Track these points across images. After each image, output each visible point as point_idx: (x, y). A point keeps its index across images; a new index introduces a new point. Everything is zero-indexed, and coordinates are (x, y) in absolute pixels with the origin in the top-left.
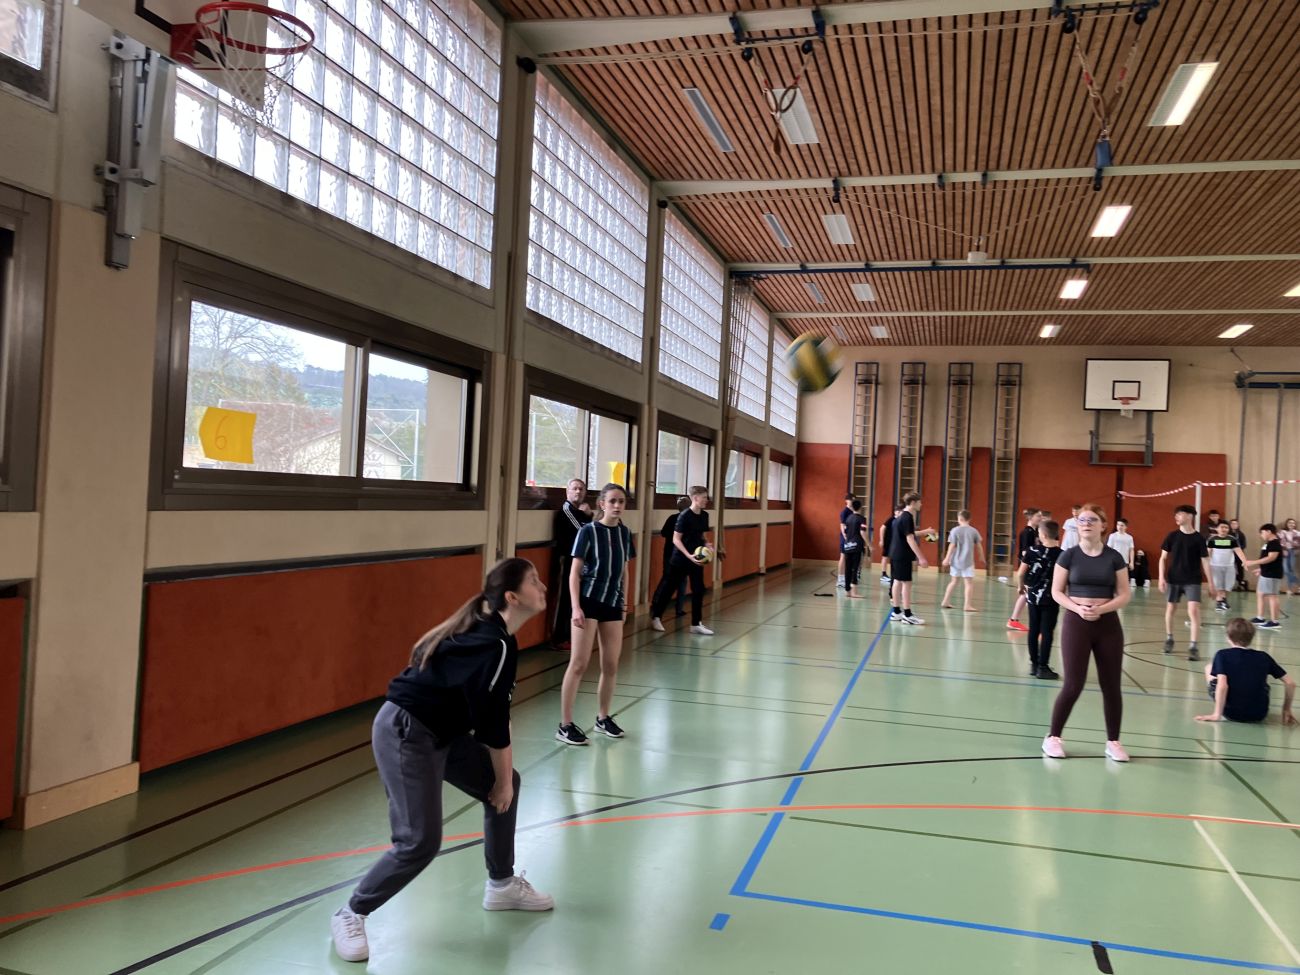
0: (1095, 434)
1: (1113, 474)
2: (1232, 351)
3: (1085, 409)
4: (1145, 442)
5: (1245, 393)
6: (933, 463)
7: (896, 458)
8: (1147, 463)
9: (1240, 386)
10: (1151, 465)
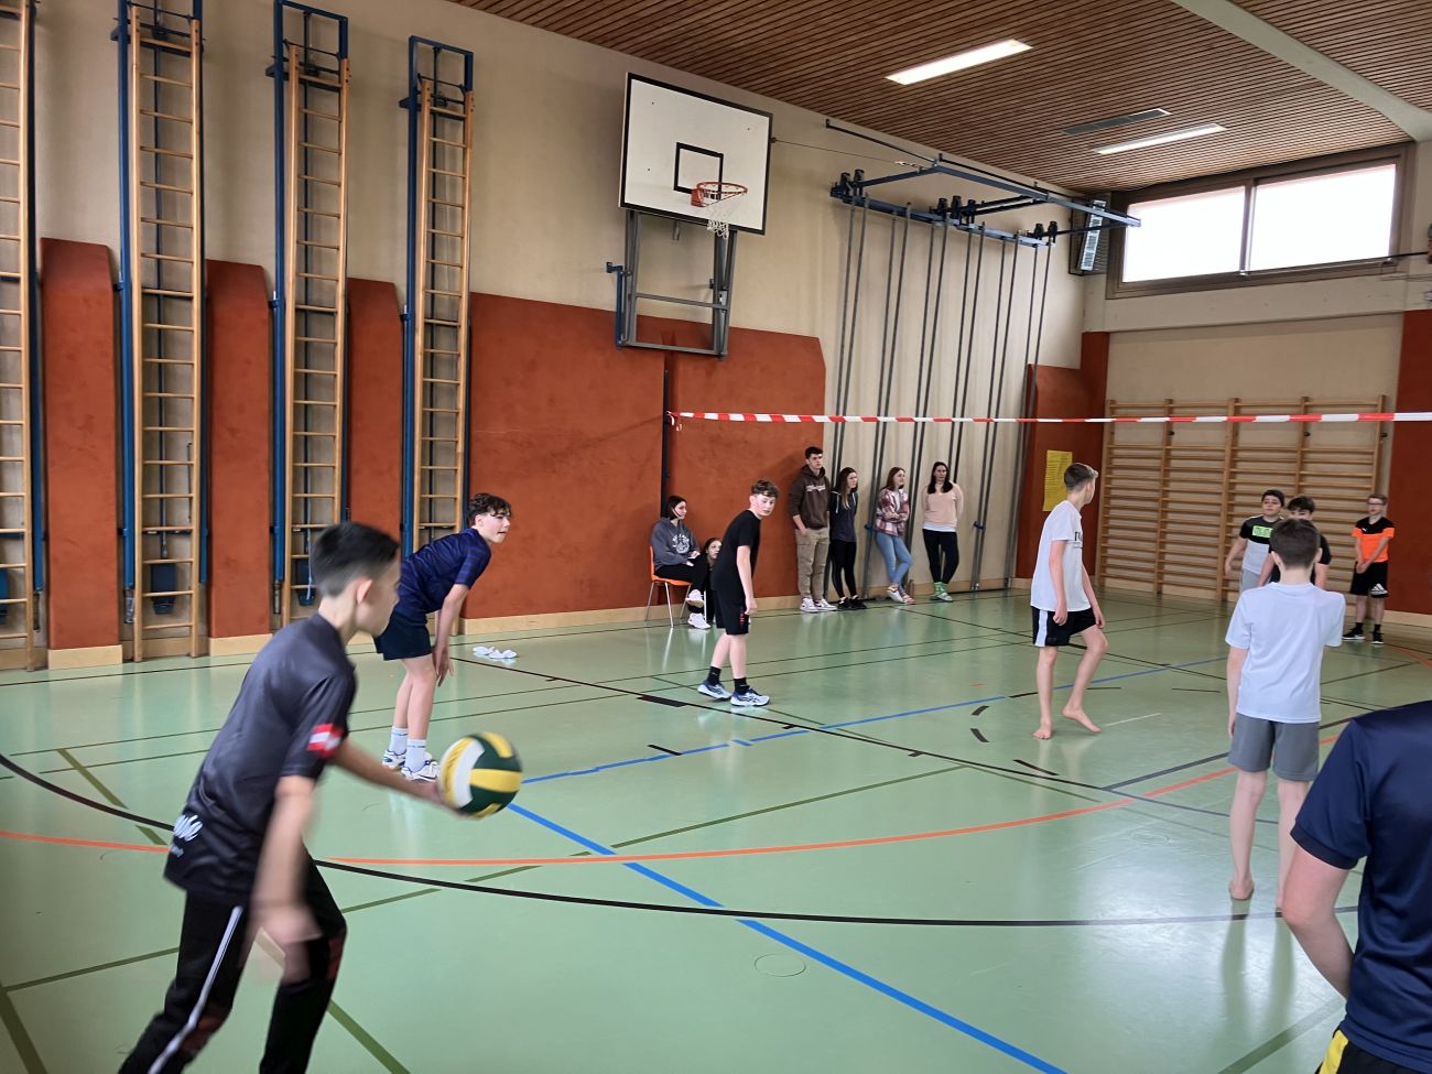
0: (624, 275)
2: (828, 126)
3: (623, 204)
4: (710, 301)
5: (852, 216)
6: (243, 316)
7: (116, 288)
8: (720, 348)
9: (848, 200)
10: (725, 353)
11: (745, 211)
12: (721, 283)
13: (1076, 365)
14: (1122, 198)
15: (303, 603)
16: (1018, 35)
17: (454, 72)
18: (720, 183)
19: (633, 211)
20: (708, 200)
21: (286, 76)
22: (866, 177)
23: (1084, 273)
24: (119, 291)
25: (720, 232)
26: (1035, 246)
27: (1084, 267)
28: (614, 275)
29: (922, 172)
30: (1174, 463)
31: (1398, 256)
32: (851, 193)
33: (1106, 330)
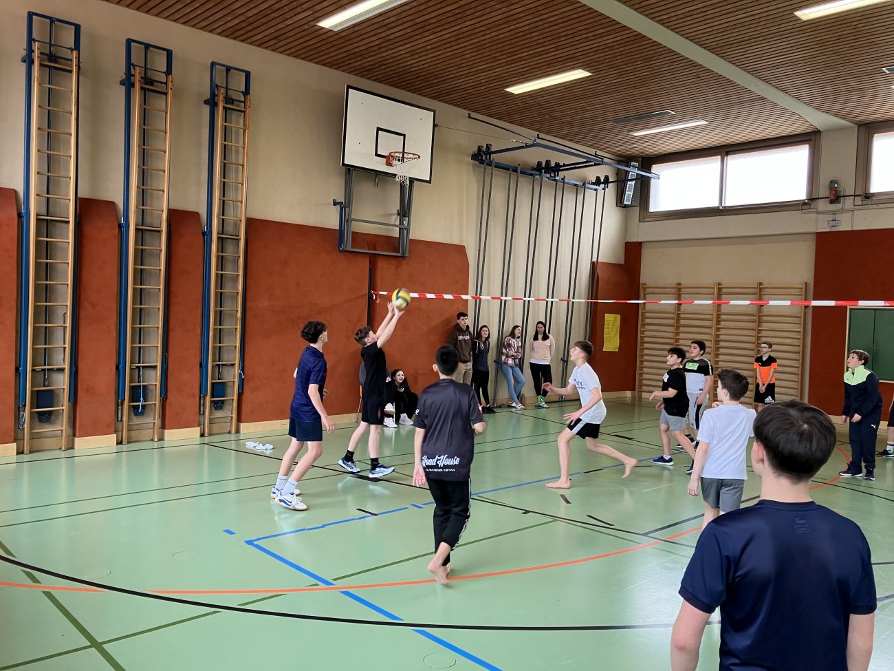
0: (344, 207)
1: (365, 264)
2: (470, 117)
3: (343, 164)
4: (398, 223)
5: (484, 172)
6: (101, 232)
7: (20, 216)
8: (404, 253)
9: (482, 162)
10: (407, 255)
11: (420, 169)
12: (404, 212)
13: (622, 262)
14: (647, 162)
15: (136, 414)
16: (584, 67)
17: (238, 83)
18: (404, 153)
19: (350, 169)
20: (396, 162)
21: (133, 85)
22: (493, 149)
23: (626, 206)
24: (22, 217)
25: (403, 182)
26: (596, 190)
27: (625, 203)
28: (338, 207)
29: (527, 146)
30: (682, 322)
31: (811, 200)
32: (484, 158)
33: (639, 241)
